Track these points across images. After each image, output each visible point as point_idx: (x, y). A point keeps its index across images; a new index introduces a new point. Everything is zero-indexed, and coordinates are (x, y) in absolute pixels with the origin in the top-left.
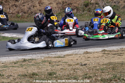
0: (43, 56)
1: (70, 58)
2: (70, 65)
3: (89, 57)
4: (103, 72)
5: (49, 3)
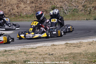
0: (20, 48)
1: (40, 49)
2: (40, 55)
3: (55, 49)
4: (66, 60)
5: (25, 6)
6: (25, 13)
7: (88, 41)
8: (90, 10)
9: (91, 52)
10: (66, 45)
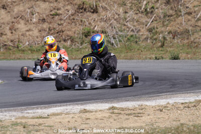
6: (27, 43)
7: (157, 104)
8: (164, 38)
9: (162, 126)
10: (111, 111)
